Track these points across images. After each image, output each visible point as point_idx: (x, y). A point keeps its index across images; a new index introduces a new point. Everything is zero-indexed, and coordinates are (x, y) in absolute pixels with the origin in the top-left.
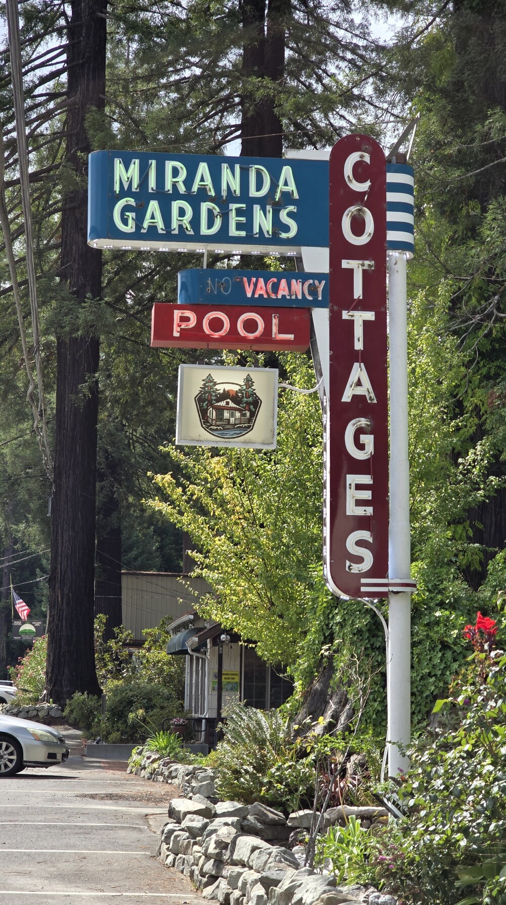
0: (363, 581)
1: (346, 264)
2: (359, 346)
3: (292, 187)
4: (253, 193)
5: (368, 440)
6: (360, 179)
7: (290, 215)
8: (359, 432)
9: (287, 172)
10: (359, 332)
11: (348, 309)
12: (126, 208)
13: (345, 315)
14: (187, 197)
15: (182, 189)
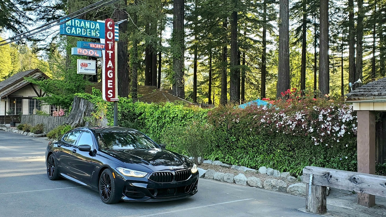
0: (111, 99)
1: (108, 42)
2: (110, 58)
3: (98, 27)
4: (91, 28)
5: (112, 74)
6: (110, 27)
7: (98, 32)
8: (110, 73)
9: (98, 24)
10: (110, 55)
11: (108, 50)
12: (68, 29)
13: (108, 52)
14: (80, 27)
15: (79, 26)
